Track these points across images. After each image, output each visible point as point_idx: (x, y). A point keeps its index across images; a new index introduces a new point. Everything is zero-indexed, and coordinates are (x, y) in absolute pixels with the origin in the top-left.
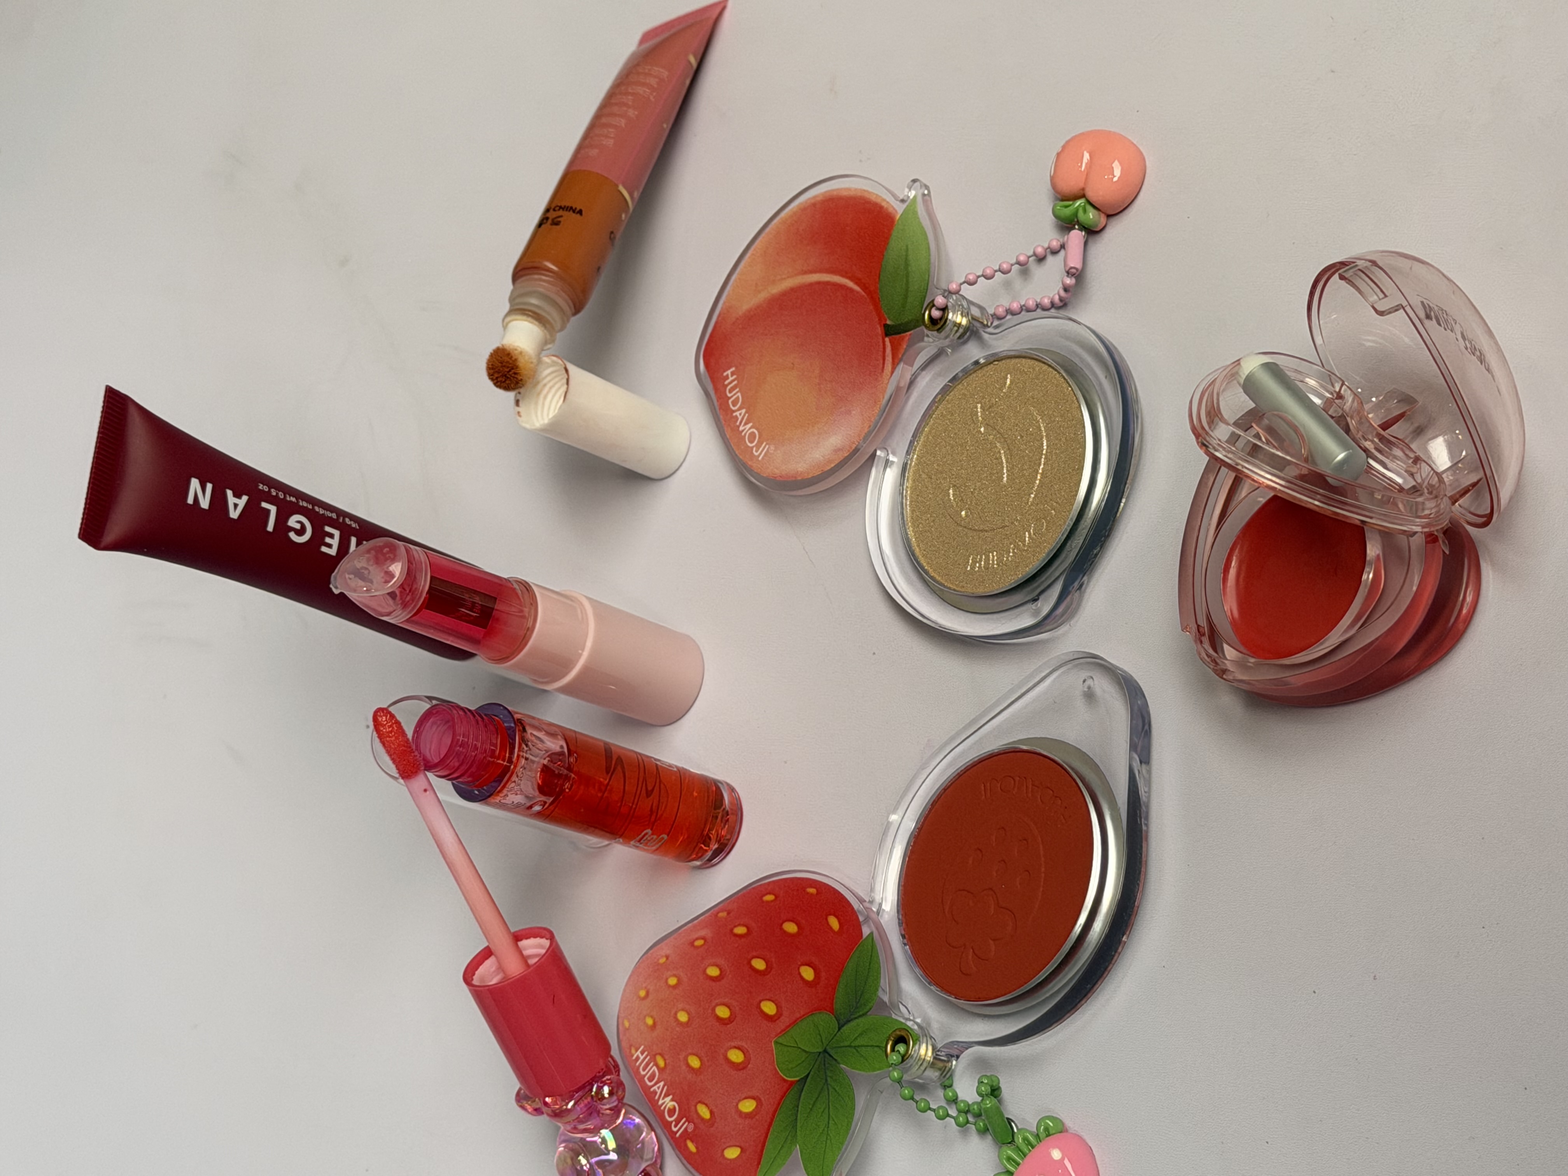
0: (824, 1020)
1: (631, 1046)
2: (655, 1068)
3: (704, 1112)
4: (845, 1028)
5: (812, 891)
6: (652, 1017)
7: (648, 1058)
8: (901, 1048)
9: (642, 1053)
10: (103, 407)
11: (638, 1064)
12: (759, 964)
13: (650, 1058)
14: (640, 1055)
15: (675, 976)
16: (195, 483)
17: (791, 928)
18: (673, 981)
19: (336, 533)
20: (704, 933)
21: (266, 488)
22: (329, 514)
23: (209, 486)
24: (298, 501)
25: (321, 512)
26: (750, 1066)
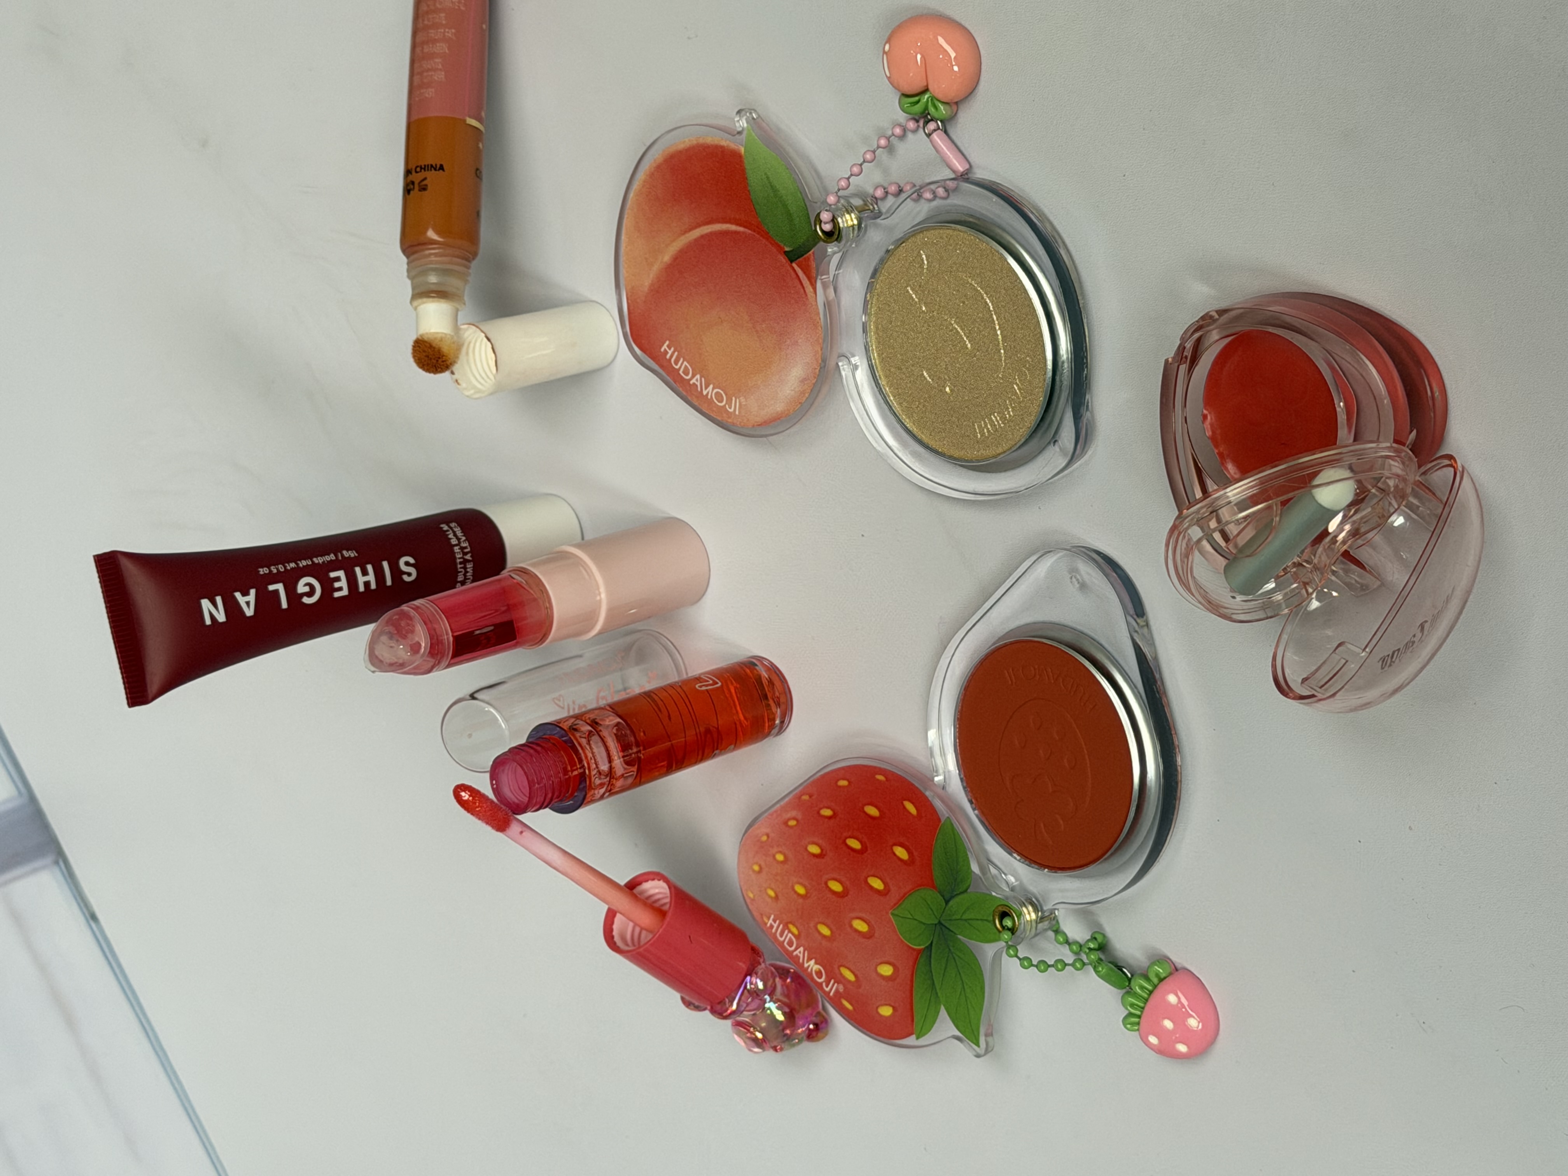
0: (928, 894)
1: (762, 915)
2: (790, 935)
3: (848, 975)
4: (951, 903)
5: (880, 777)
6: (772, 889)
7: (781, 926)
8: (1008, 923)
9: (775, 921)
10: (99, 577)
11: (774, 930)
12: (854, 844)
13: (784, 926)
14: (773, 923)
15: (780, 852)
16: (205, 604)
17: (872, 811)
18: (780, 857)
19: (341, 573)
20: (794, 813)
21: (266, 570)
22: (327, 558)
23: (219, 599)
24: (297, 564)
25: (321, 562)
26: (876, 935)
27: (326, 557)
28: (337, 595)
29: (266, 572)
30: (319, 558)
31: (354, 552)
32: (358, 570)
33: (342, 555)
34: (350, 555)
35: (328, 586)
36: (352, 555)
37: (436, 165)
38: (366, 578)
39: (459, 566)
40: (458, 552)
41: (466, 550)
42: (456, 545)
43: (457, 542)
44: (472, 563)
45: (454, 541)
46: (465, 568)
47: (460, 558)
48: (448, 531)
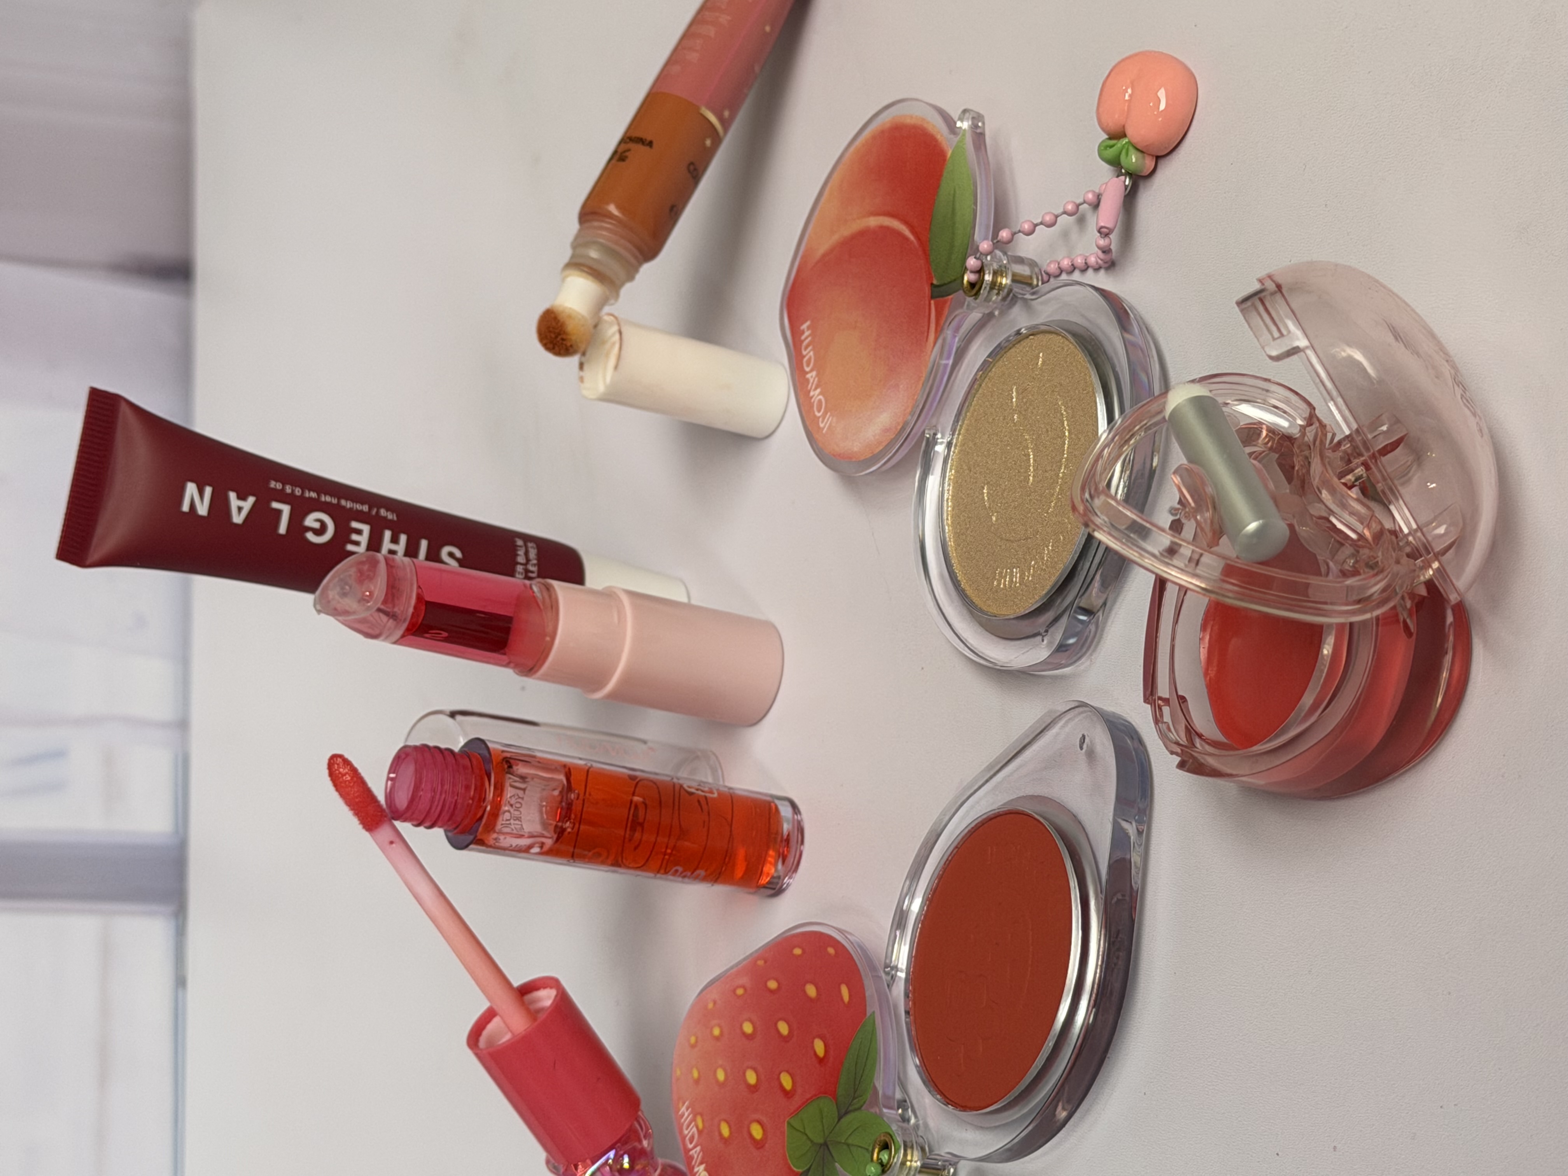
0: (827, 1105)
1: (679, 1099)
2: (694, 1129)
4: (843, 1120)
5: (831, 951)
6: (697, 1069)
9: (687, 1109)
11: (683, 1120)
12: (783, 1028)
13: (693, 1117)
14: (685, 1111)
15: (719, 1025)
16: (191, 488)
17: (811, 991)
18: (716, 1032)
20: (745, 980)
21: (279, 486)
22: (358, 507)
23: (208, 490)
24: (319, 497)
25: (349, 507)
26: (767, 1145)
27: (358, 504)
28: (351, 548)
30: (348, 502)
31: (395, 515)
32: (388, 534)
33: (378, 512)
34: (387, 516)
35: (343, 534)
36: (389, 518)
37: (645, 140)
38: (394, 547)
41: (530, 575)
43: (524, 562)
45: (521, 559)
48: (520, 546)
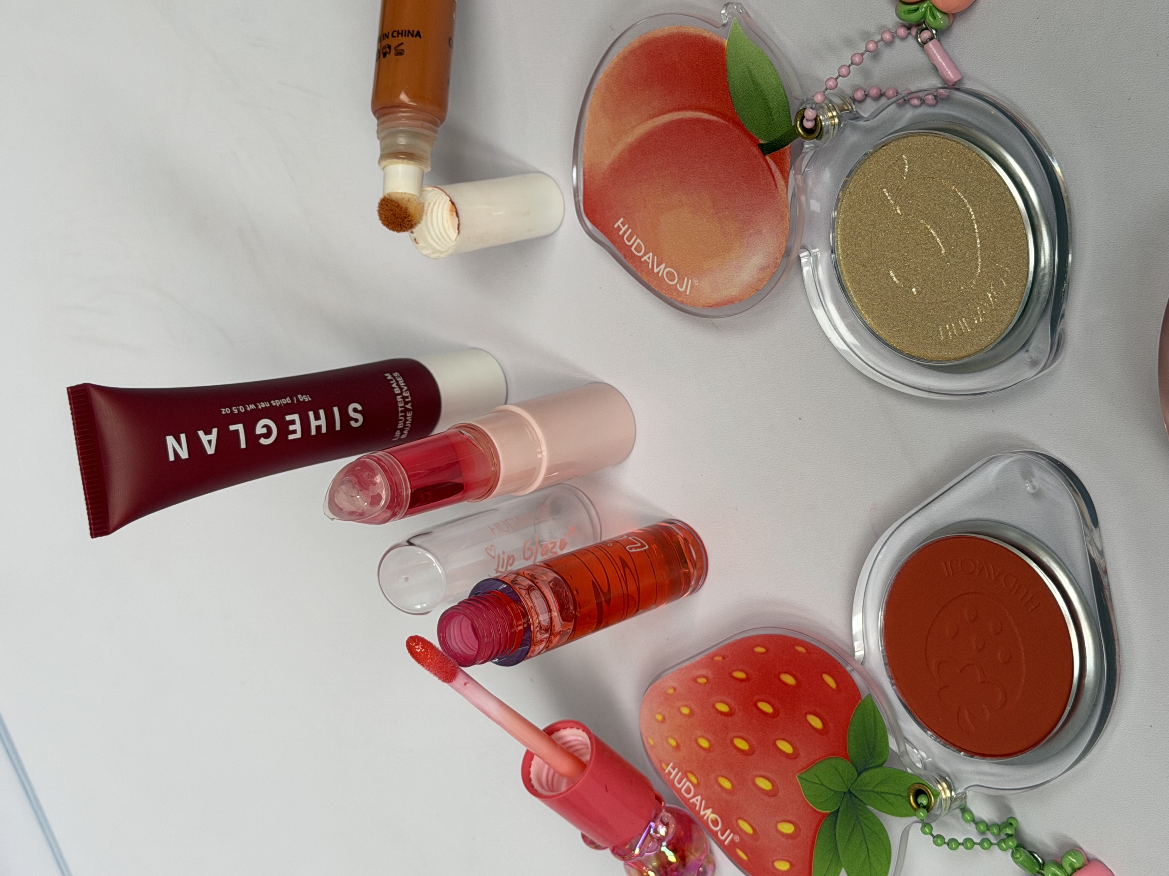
0: (841, 763)
1: (660, 762)
2: (688, 783)
3: (746, 828)
4: (864, 774)
5: (800, 649)
6: (674, 739)
7: (680, 774)
8: (923, 800)
9: (674, 768)
10: (71, 409)
11: (671, 777)
13: (682, 774)
14: (672, 770)
15: (686, 706)
16: (170, 440)
17: (789, 679)
18: (686, 711)
19: (296, 417)
20: (704, 672)
21: (228, 410)
23: (183, 437)
24: (256, 406)
25: (278, 404)
26: (780, 794)
27: (283, 400)
28: (291, 437)
29: (227, 412)
30: (276, 401)
31: (308, 396)
32: (311, 414)
33: (297, 399)
34: (304, 400)
35: (284, 428)
36: (307, 400)
37: (413, 31)
38: (318, 423)
39: (400, 414)
40: (400, 401)
41: (407, 400)
42: (399, 394)
43: (399, 392)
44: (412, 412)
45: (397, 391)
46: (405, 416)
47: (401, 407)
48: (391, 380)
